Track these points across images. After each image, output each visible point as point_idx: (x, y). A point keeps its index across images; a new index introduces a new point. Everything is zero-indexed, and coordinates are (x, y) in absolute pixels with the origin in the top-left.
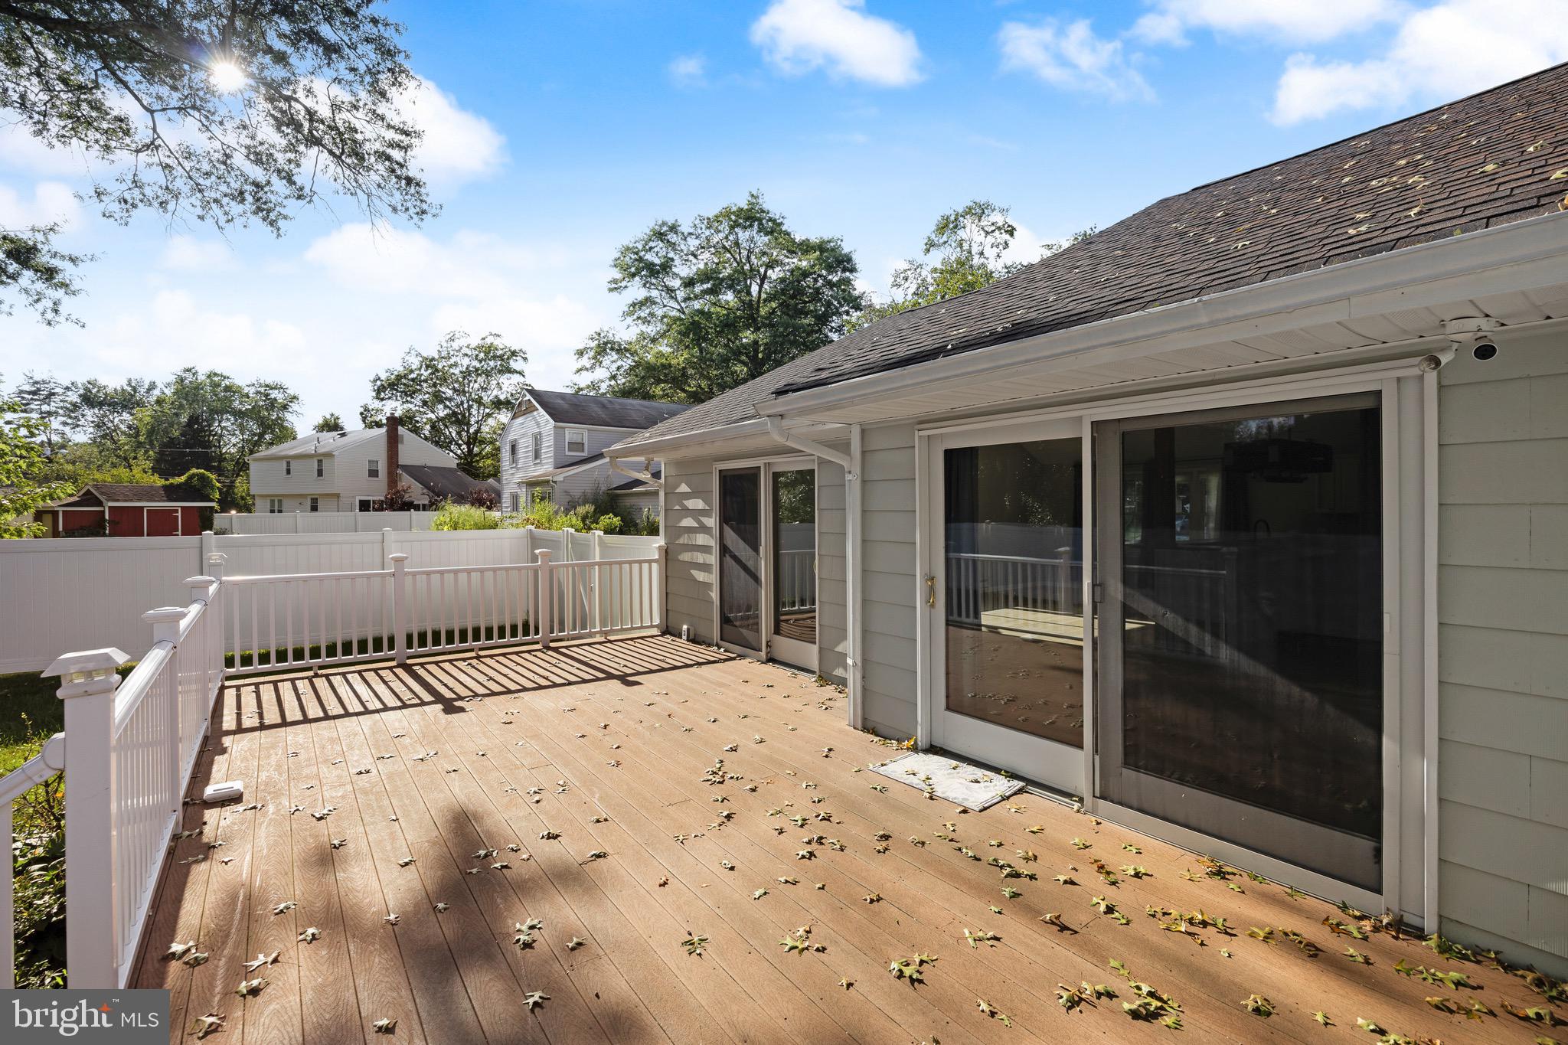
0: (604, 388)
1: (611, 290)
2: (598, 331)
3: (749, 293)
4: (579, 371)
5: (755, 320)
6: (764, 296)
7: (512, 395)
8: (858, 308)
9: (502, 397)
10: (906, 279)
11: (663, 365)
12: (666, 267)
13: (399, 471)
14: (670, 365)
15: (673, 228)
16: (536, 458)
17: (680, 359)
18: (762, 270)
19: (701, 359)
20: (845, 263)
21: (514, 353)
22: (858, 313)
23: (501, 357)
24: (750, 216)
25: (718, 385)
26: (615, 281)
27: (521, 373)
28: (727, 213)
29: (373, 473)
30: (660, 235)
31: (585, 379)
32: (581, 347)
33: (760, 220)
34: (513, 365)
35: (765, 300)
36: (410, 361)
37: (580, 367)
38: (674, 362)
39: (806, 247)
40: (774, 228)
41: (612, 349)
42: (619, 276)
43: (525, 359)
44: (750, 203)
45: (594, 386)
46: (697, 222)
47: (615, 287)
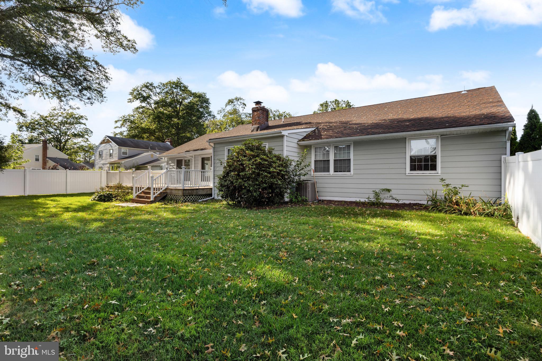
0: (125, 134)
1: (128, 102)
2: (124, 115)
3: (176, 108)
4: (115, 128)
5: (178, 116)
6: (181, 109)
7: (81, 132)
8: (210, 115)
9: (76, 133)
10: (221, 112)
11: (147, 128)
12: (149, 97)
13: (47, 159)
14: (150, 128)
15: (151, 85)
16: (110, 156)
17: (153, 127)
18: (181, 100)
19: (160, 127)
20: (207, 101)
21: (82, 117)
22: (210, 117)
23: (76, 118)
24: (178, 85)
25: (166, 136)
26: (130, 99)
27: (85, 124)
28: (170, 83)
29: (37, 160)
30: (147, 87)
31: (118, 131)
32: (117, 120)
33: (180, 87)
34: (81, 121)
35: (182, 110)
36: (34, 117)
37: (116, 126)
38: (151, 127)
39: (195, 95)
40: (185, 89)
41: (129, 122)
42: (131, 98)
43: (87, 119)
44: (177, 81)
45: (121, 133)
46: (160, 84)
47: (130, 101)
